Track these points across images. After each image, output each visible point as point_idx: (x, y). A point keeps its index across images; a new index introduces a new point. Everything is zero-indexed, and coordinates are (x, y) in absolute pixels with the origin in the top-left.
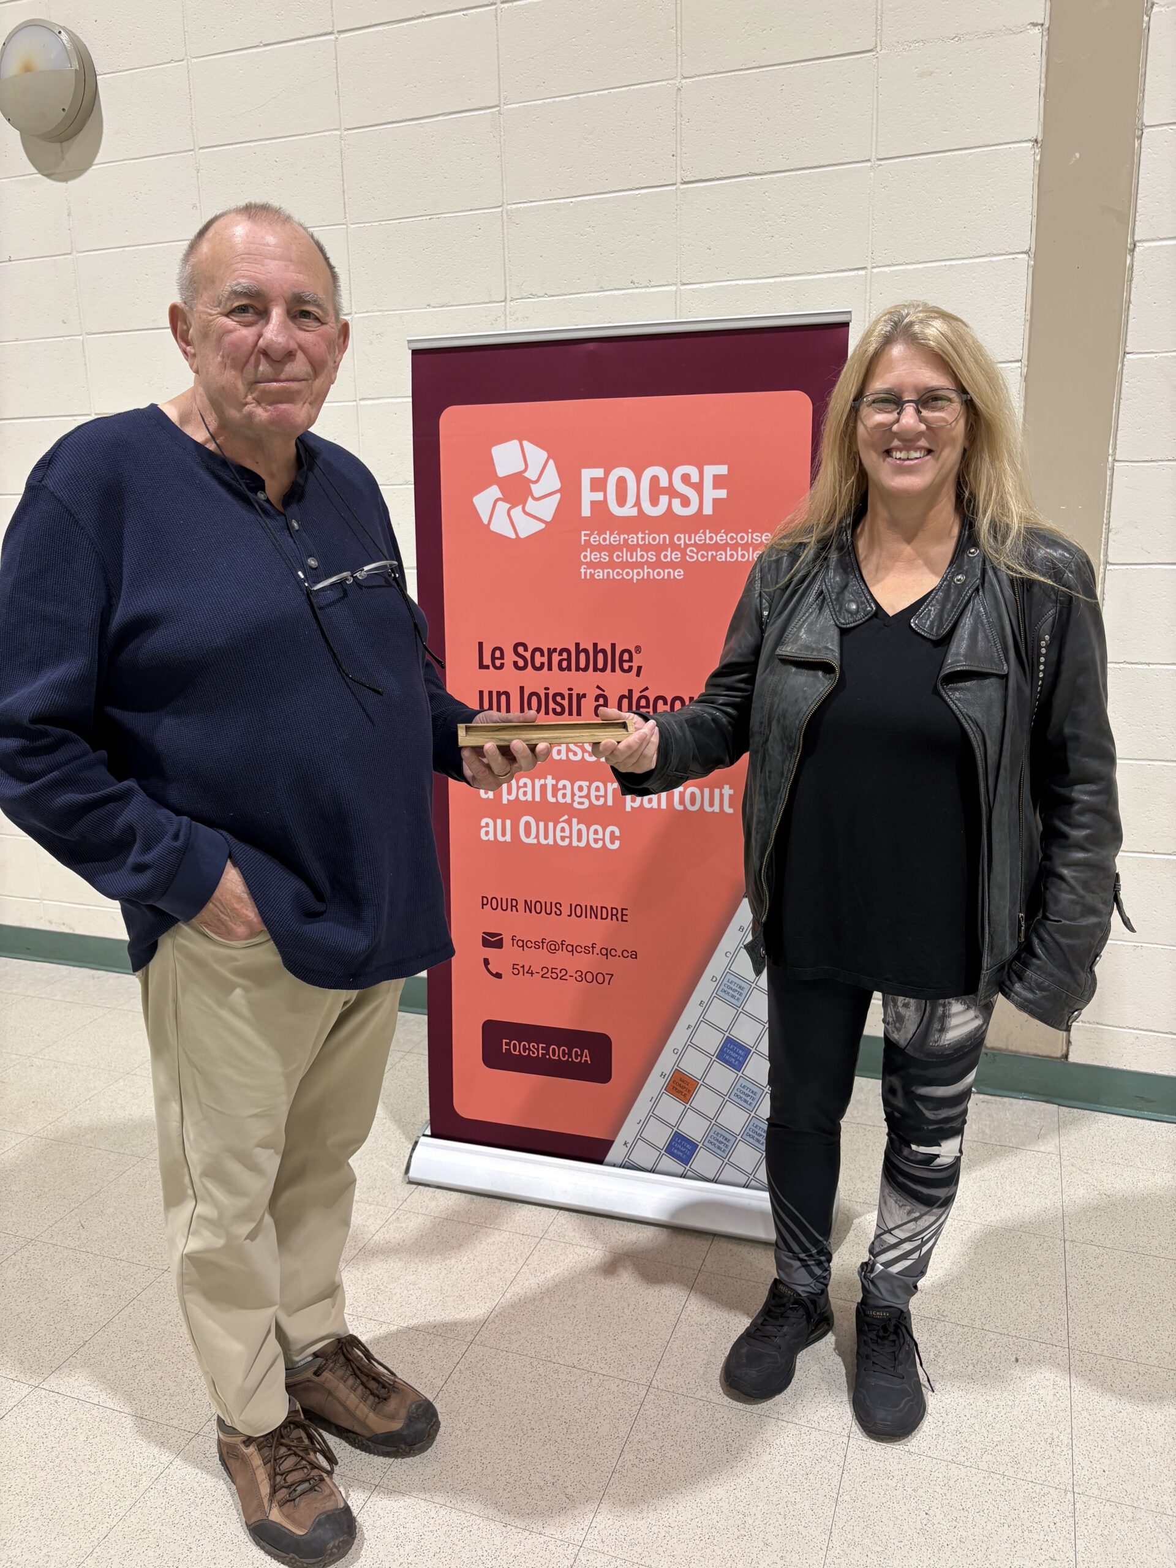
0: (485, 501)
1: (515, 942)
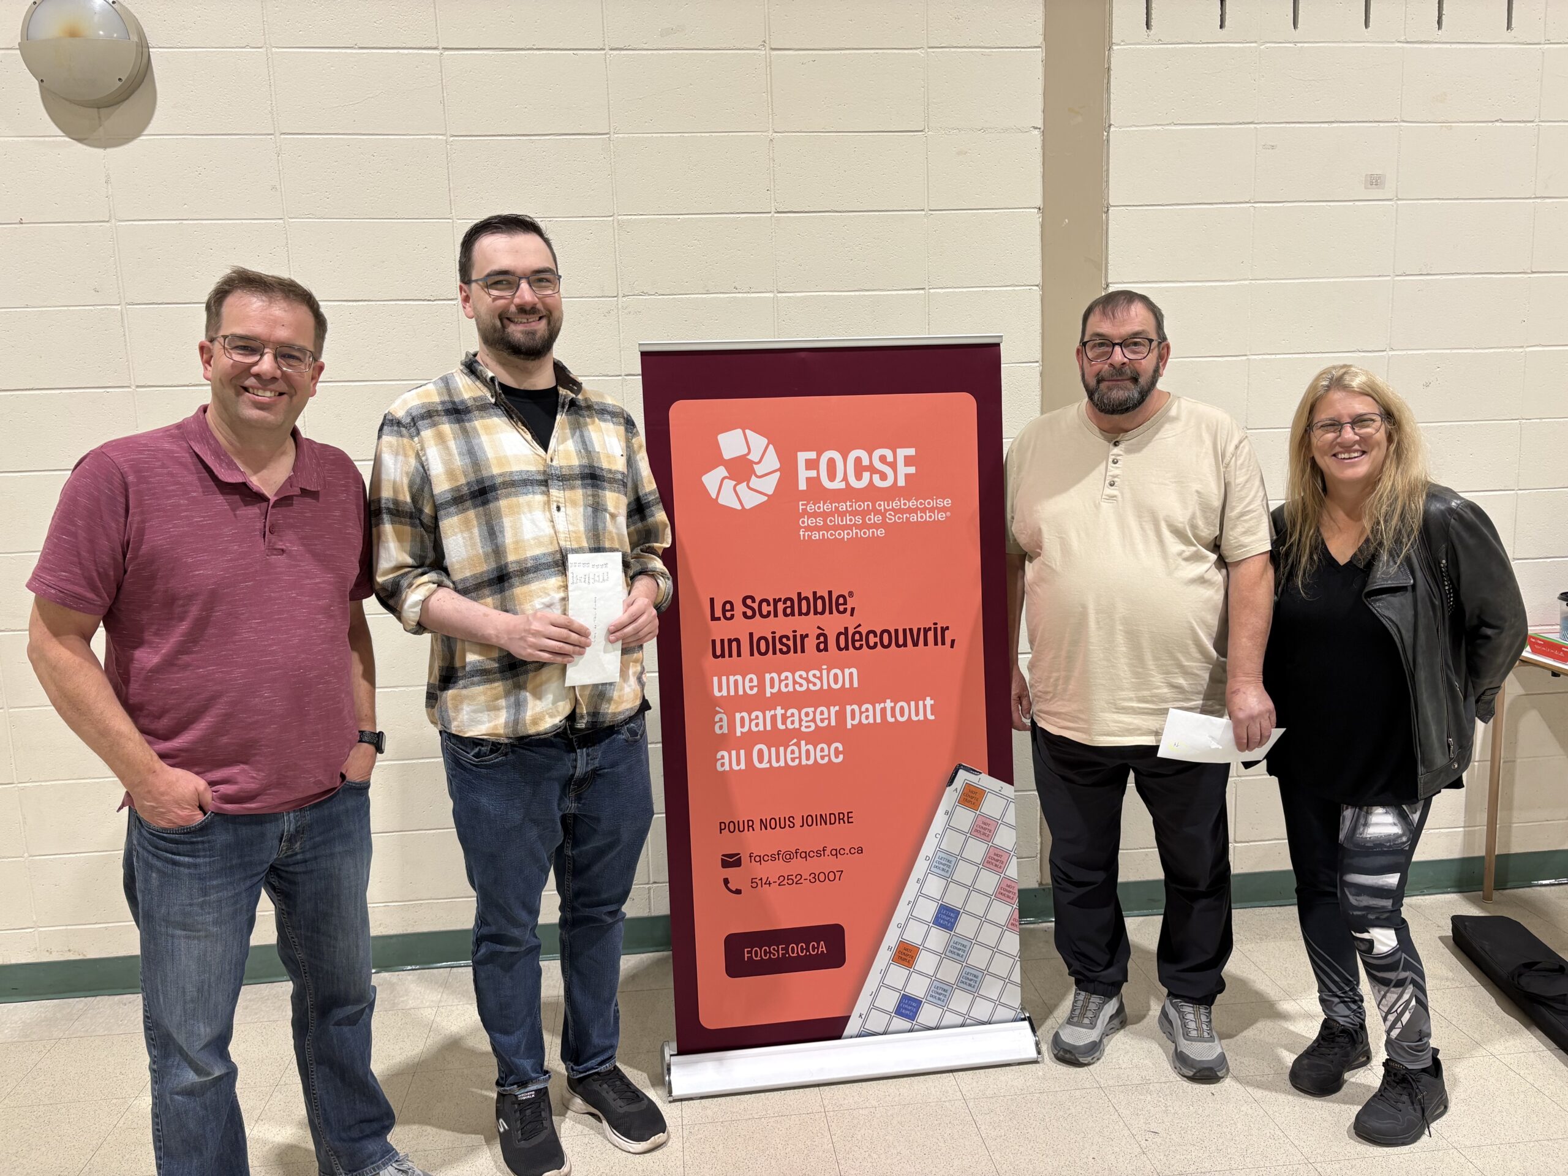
0: (712, 480)
1: (753, 858)
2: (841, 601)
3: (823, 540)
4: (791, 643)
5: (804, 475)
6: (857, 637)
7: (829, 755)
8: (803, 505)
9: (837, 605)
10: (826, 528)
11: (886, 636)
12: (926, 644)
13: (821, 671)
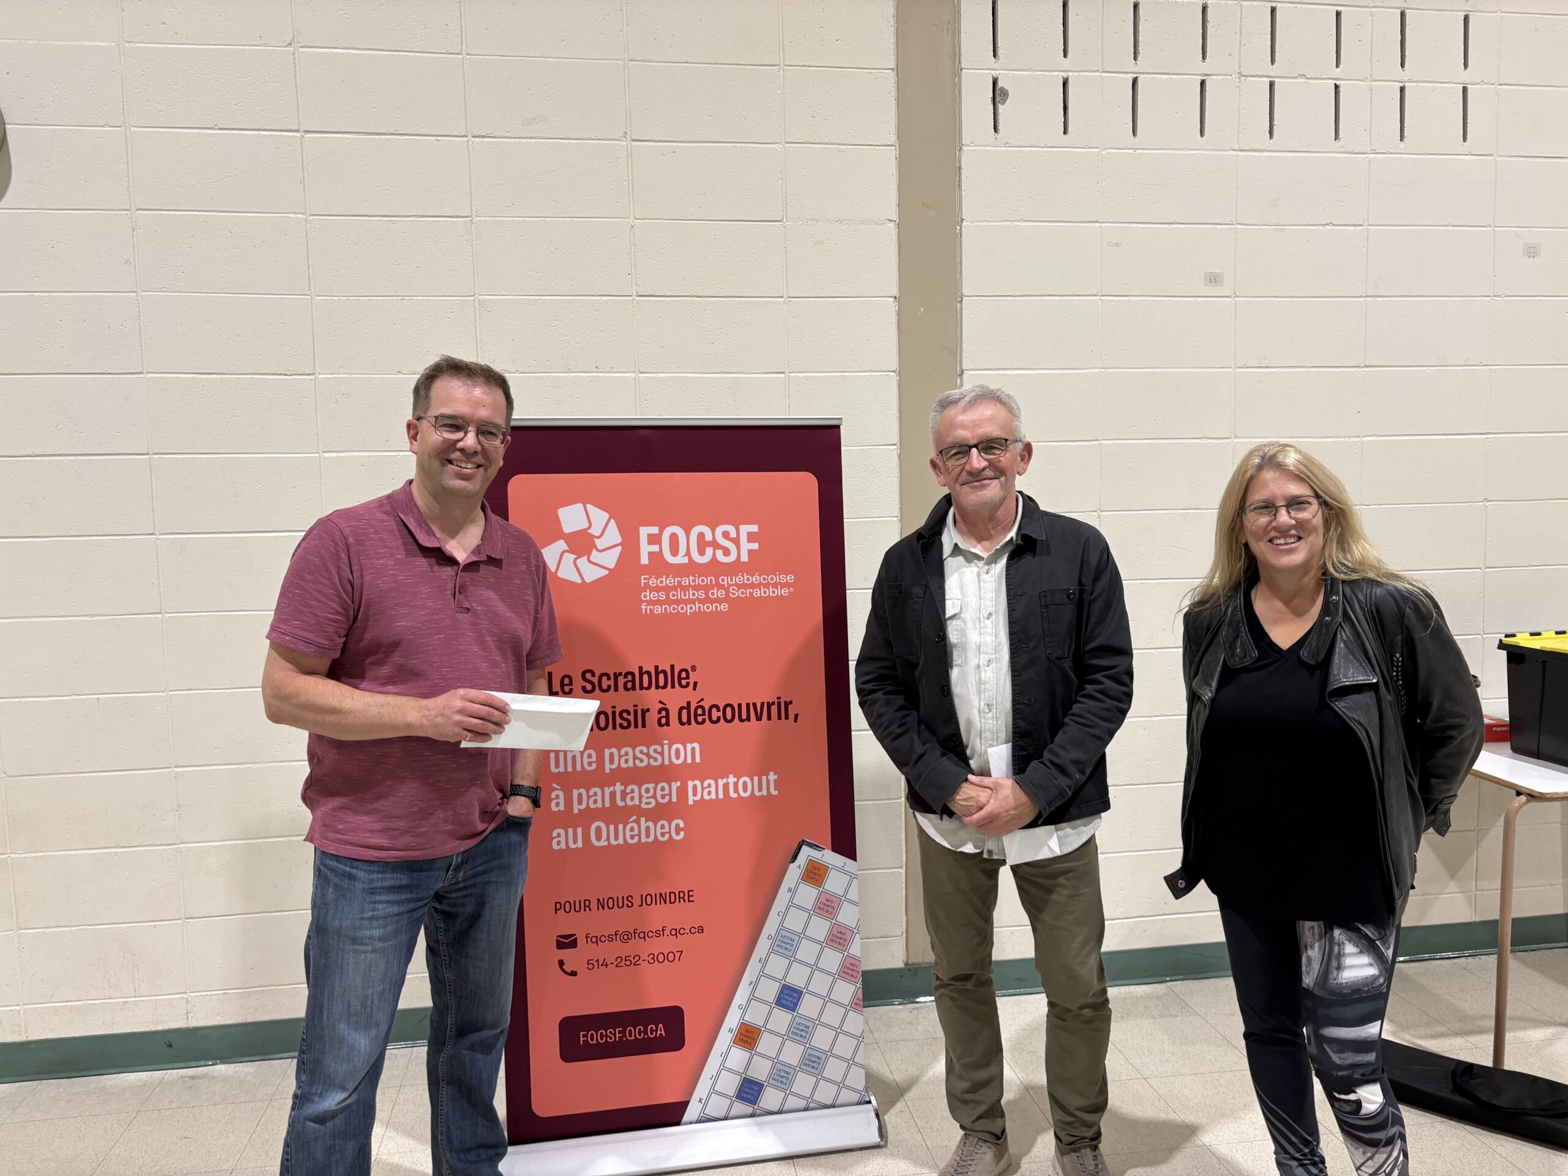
0: (553, 552)
1: (589, 939)
2: (684, 675)
3: (666, 615)
4: (631, 718)
5: (646, 550)
6: (700, 711)
7: (670, 833)
8: (645, 579)
9: (680, 679)
10: (668, 602)
11: (729, 710)
12: (769, 718)
13: (662, 746)
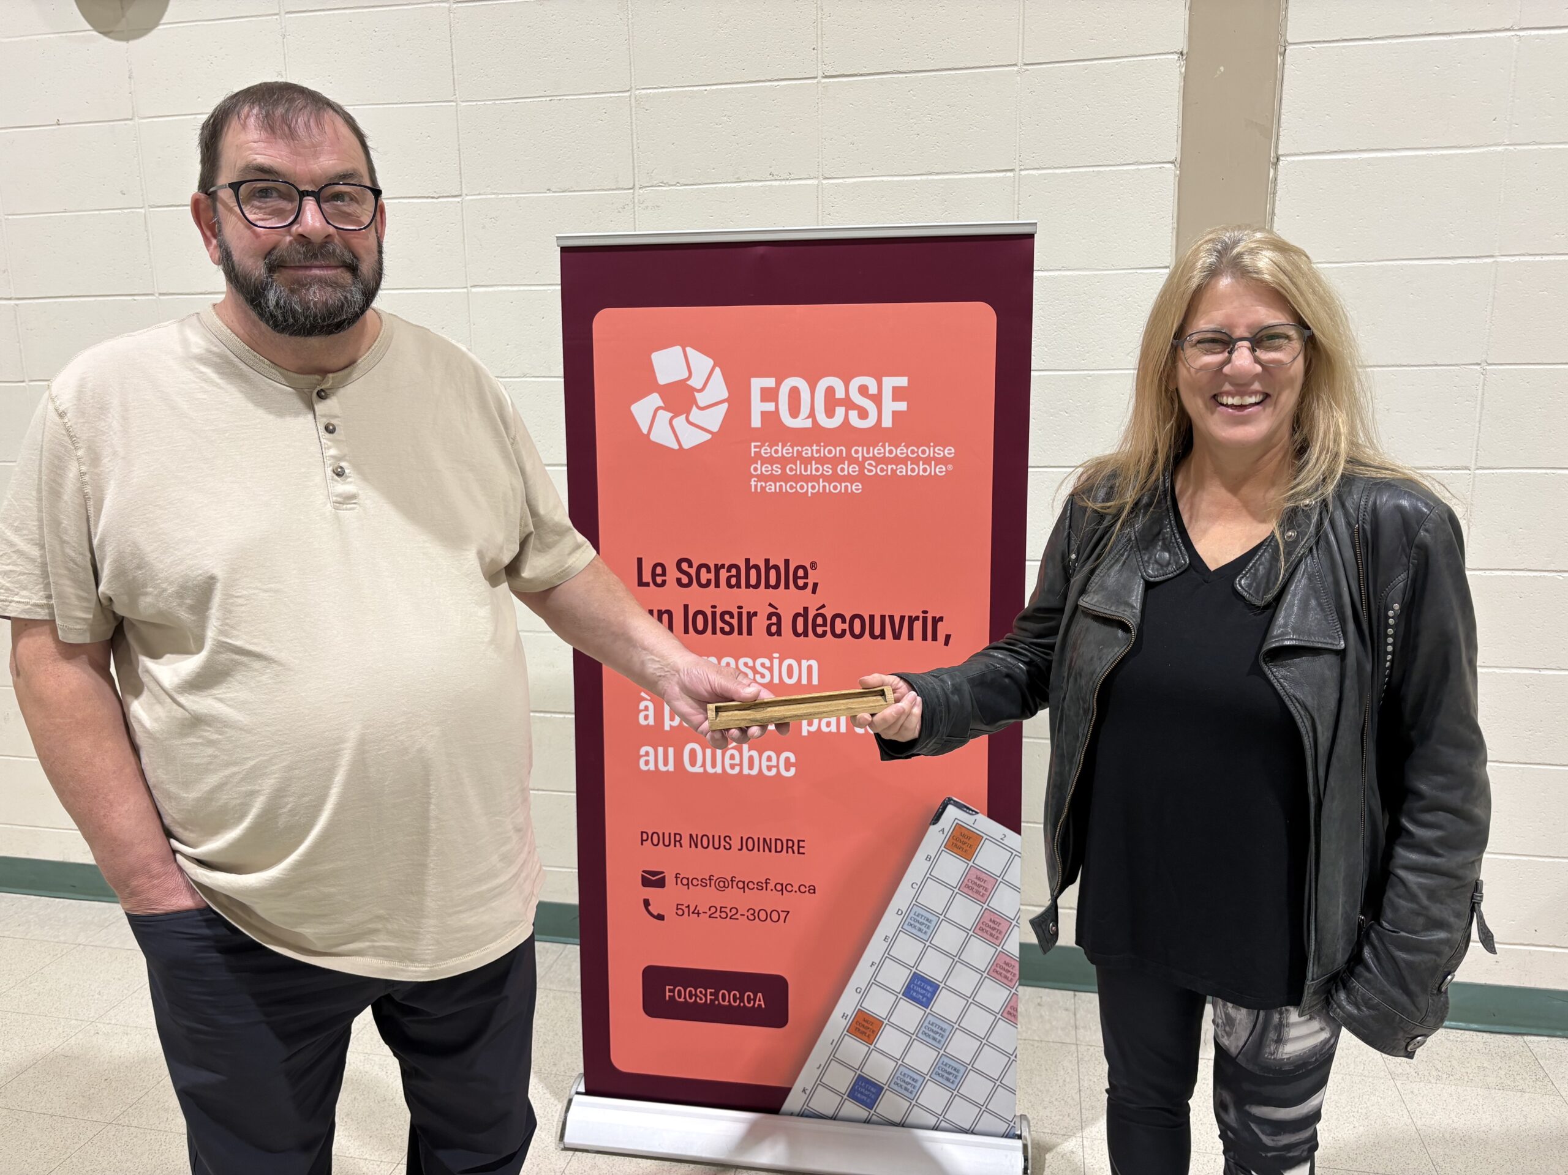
0: (644, 410)
1: (679, 880)
2: (801, 573)
3: (781, 494)
4: (735, 622)
5: (758, 407)
6: (820, 621)
7: (777, 766)
8: (755, 447)
9: (796, 577)
10: (784, 478)
11: (857, 623)
12: (911, 637)
